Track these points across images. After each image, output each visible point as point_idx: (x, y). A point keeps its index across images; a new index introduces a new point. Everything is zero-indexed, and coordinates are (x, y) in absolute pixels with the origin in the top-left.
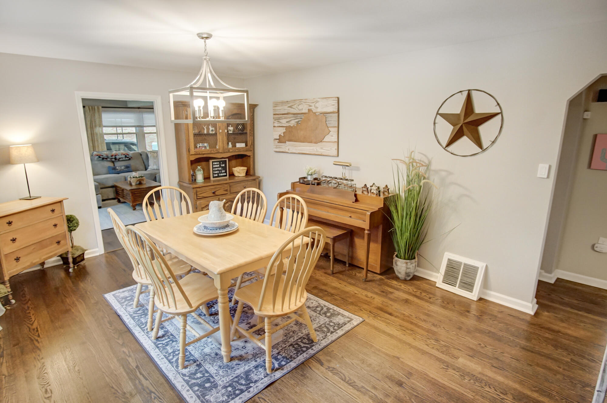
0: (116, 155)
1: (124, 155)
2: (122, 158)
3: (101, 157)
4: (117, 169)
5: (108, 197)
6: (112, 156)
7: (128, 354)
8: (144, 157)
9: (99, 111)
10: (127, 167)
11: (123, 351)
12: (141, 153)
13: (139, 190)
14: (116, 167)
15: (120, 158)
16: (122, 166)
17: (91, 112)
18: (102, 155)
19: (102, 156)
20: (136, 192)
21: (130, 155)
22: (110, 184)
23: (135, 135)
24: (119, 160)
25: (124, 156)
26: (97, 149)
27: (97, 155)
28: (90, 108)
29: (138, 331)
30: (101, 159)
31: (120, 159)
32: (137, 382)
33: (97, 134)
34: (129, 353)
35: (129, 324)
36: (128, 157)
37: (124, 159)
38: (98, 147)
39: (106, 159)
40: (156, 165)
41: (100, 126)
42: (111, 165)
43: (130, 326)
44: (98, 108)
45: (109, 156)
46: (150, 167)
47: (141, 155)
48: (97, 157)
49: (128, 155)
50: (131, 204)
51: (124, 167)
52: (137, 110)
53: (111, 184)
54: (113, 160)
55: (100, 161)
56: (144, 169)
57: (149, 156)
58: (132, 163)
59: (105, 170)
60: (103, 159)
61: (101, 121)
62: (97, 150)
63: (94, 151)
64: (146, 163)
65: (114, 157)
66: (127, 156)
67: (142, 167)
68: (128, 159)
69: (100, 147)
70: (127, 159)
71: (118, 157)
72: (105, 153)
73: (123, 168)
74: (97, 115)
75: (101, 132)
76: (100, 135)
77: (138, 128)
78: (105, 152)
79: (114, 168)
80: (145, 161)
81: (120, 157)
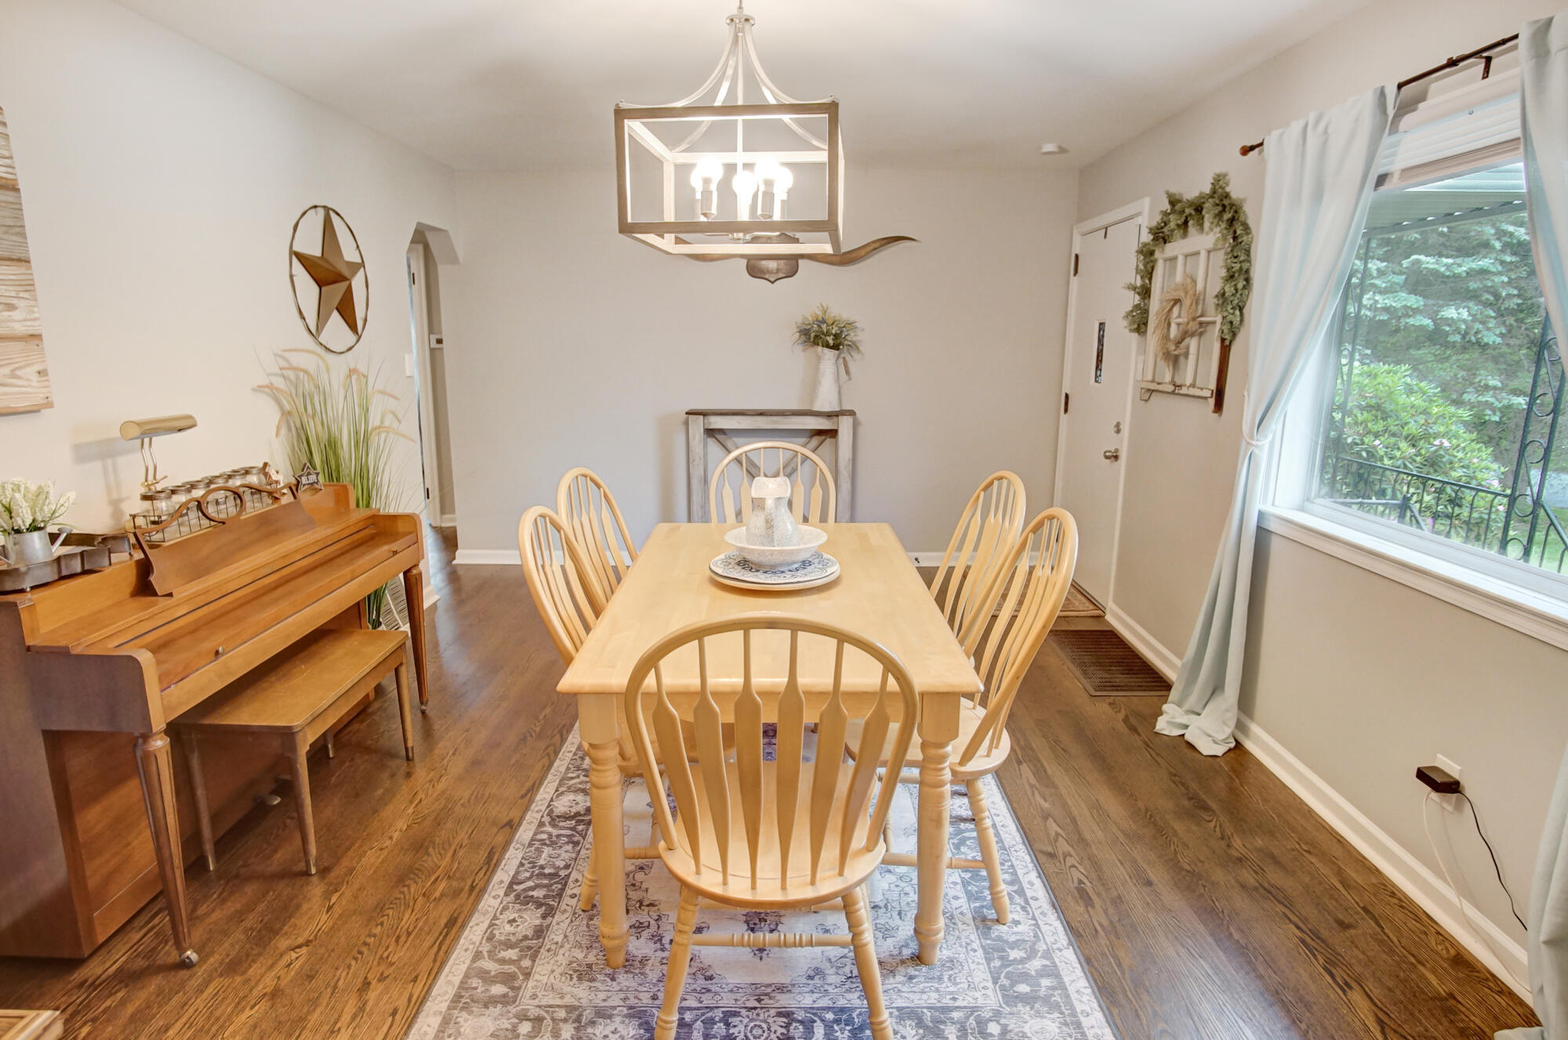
7: (1036, 792)
11: (1046, 801)
29: (1006, 832)
32: (1022, 743)
34: (1033, 792)
35: (1031, 866)
43: (1027, 858)
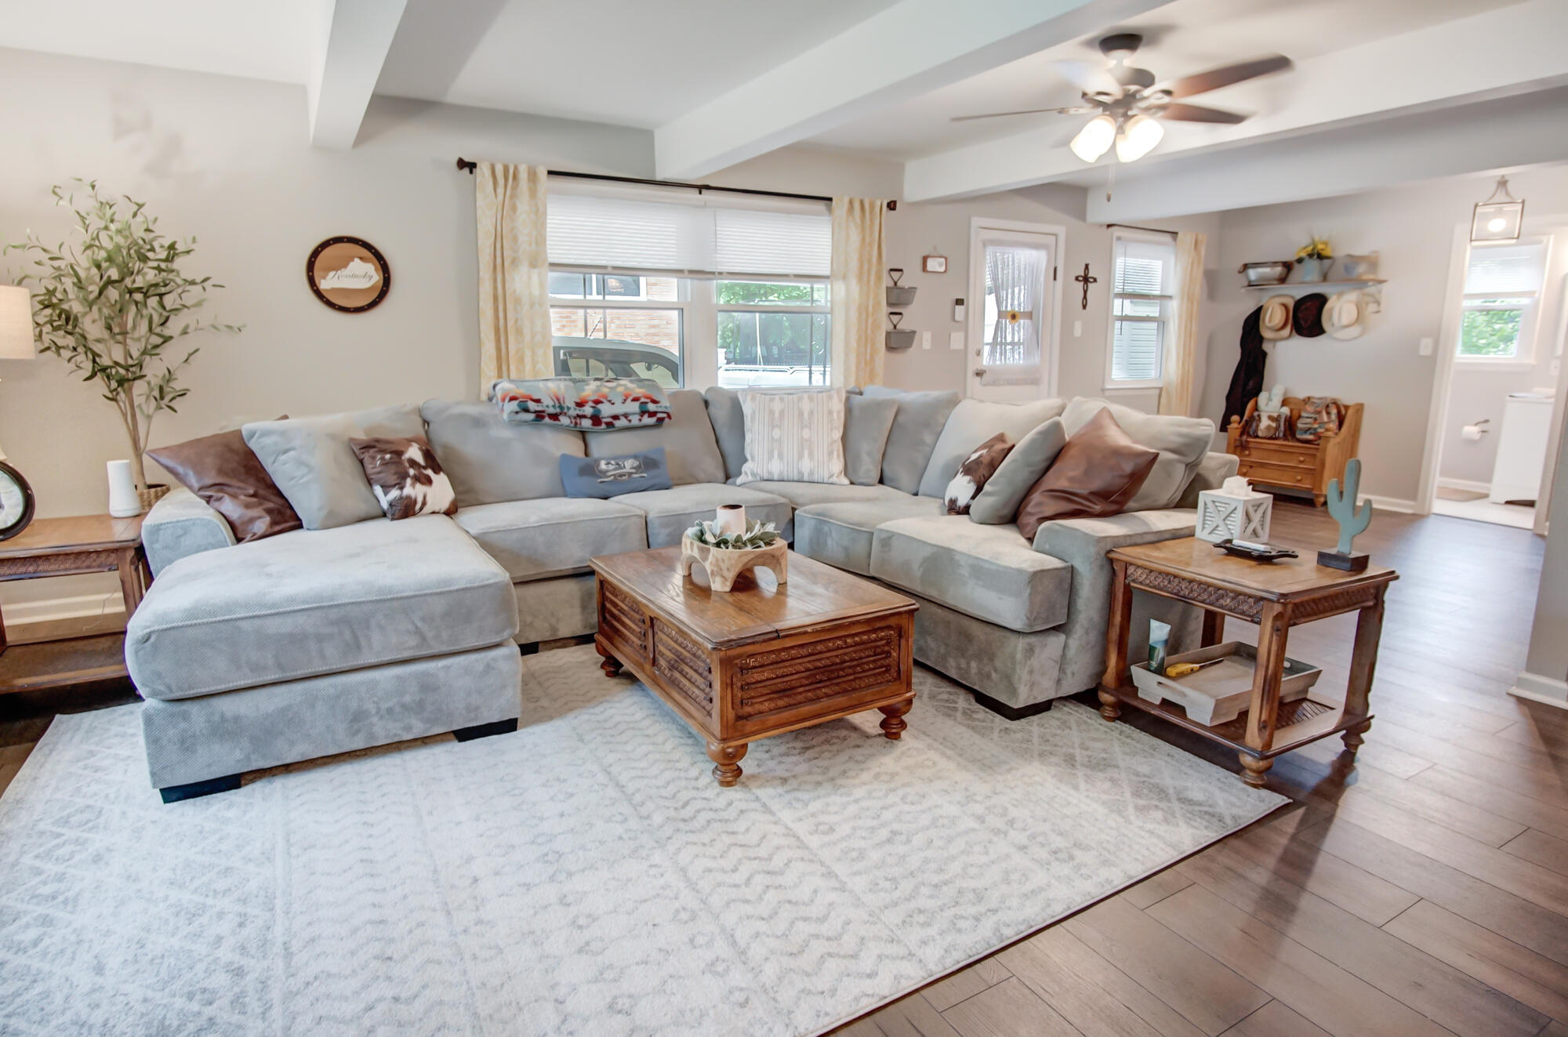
0: (597, 402)
1: (635, 399)
2: (626, 416)
3: (532, 406)
4: (604, 473)
5: (554, 629)
6: (580, 405)
8: (721, 413)
9: (533, 193)
10: (648, 463)
12: (709, 398)
13: (776, 645)
14: (597, 462)
15: (616, 417)
16: (627, 457)
17: (500, 190)
18: (536, 397)
19: (538, 401)
20: (752, 662)
21: (665, 403)
22: (568, 562)
23: (675, 313)
24: (610, 425)
25: (635, 407)
26: (513, 368)
27: (513, 399)
28: (499, 169)
30: (532, 416)
31: (617, 423)
33: (518, 301)
36: (652, 414)
37: (635, 420)
38: (521, 360)
39: (554, 417)
40: (781, 456)
41: (533, 265)
42: (571, 446)
44: (533, 176)
45: (570, 403)
46: (746, 468)
47: (706, 403)
48: (514, 406)
49: (654, 402)
50: (715, 747)
51: (636, 463)
52: (693, 194)
53: (572, 556)
54: (586, 423)
55: (526, 429)
56: (721, 475)
57: (747, 409)
58: (669, 442)
59: (542, 475)
60: (539, 416)
61: (540, 240)
62: (513, 375)
63: (500, 376)
64: (728, 445)
65: (588, 410)
66: (651, 407)
67: (712, 465)
68: (653, 420)
69: (528, 360)
70: (647, 420)
71: (606, 410)
72: (549, 387)
73: (629, 465)
74: (523, 205)
75: (536, 292)
76: (532, 305)
77: (689, 282)
78: (551, 385)
79: (589, 470)
80: (723, 433)
81: (618, 409)
